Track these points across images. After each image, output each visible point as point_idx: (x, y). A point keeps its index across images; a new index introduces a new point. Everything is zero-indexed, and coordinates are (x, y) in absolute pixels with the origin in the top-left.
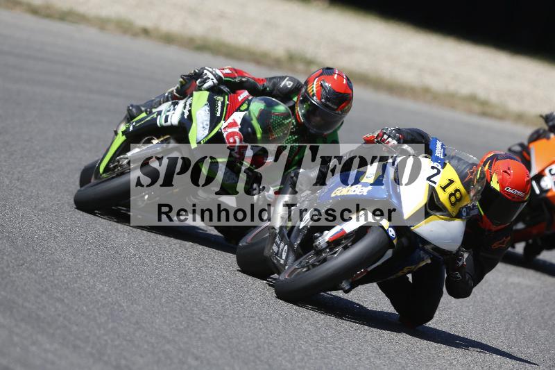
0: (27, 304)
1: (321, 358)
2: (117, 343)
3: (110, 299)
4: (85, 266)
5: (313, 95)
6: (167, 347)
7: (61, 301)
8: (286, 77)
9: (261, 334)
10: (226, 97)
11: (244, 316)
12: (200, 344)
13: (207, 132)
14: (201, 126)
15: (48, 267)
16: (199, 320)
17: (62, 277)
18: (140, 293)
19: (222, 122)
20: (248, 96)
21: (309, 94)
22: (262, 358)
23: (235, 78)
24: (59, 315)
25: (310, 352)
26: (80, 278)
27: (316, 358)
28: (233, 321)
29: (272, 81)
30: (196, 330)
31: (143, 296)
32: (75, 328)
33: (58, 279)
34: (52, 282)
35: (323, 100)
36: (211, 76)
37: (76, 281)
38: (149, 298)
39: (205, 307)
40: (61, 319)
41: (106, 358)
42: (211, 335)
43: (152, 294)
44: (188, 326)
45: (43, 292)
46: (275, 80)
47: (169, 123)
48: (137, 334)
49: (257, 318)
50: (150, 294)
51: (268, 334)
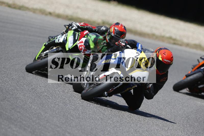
0: (7, 114)
1: (115, 133)
2: (40, 128)
3: (37, 112)
4: (28, 99)
5: (112, 32)
6: (58, 129)
7: (19, 112)
8: (103, 26)
9: (93, 125)
10: (80, 33)
11: (87, 118)
12: (70, 128)
13: (72, 45)
14: (70, 42)
15: (15, 100)
16: (70, 119)
17: (20, 104)
18: (48, 109)
19: (78, 41)
20: (88, 33)
21: (110, 32)
22: (93, 133)
23: (85, 26)
24: (19, 118)
25: (111, 131)
26: (26, 104)
27: (113, 133)
28: (82, 120)
29: (98, 28)
30: (69, 123)
31: (49, 110)
32: (24, 122)
33: (18, 104)
34: (16, 105)
35: (115, 34)
36: (75, 25)
37: (25, 105)
38: (52, 111)
39: (72, 115)
40: (19, 119)
41: (36, 133)
42: (74, 125)
43: (53, 110)
44: (66, 122)
45: (13, 109)
46: (99, 27)
47: (59, 42)
48: (47, 124)
49: (91, 119)
50: (52, 110)
51: (95, 124)
